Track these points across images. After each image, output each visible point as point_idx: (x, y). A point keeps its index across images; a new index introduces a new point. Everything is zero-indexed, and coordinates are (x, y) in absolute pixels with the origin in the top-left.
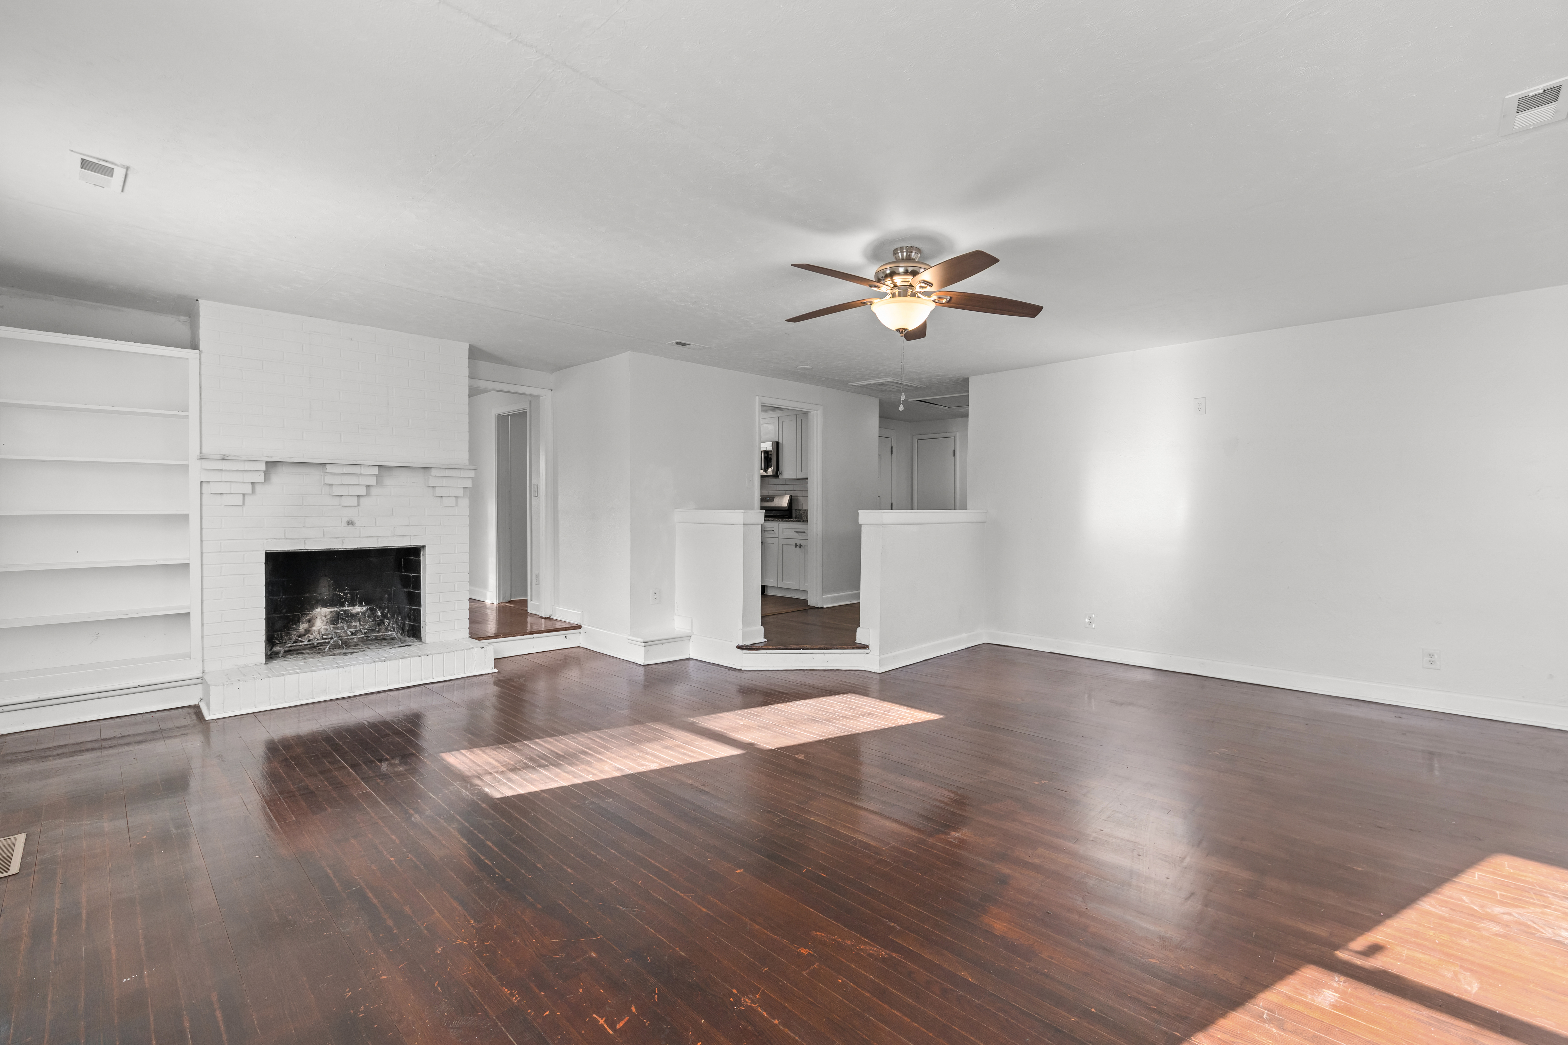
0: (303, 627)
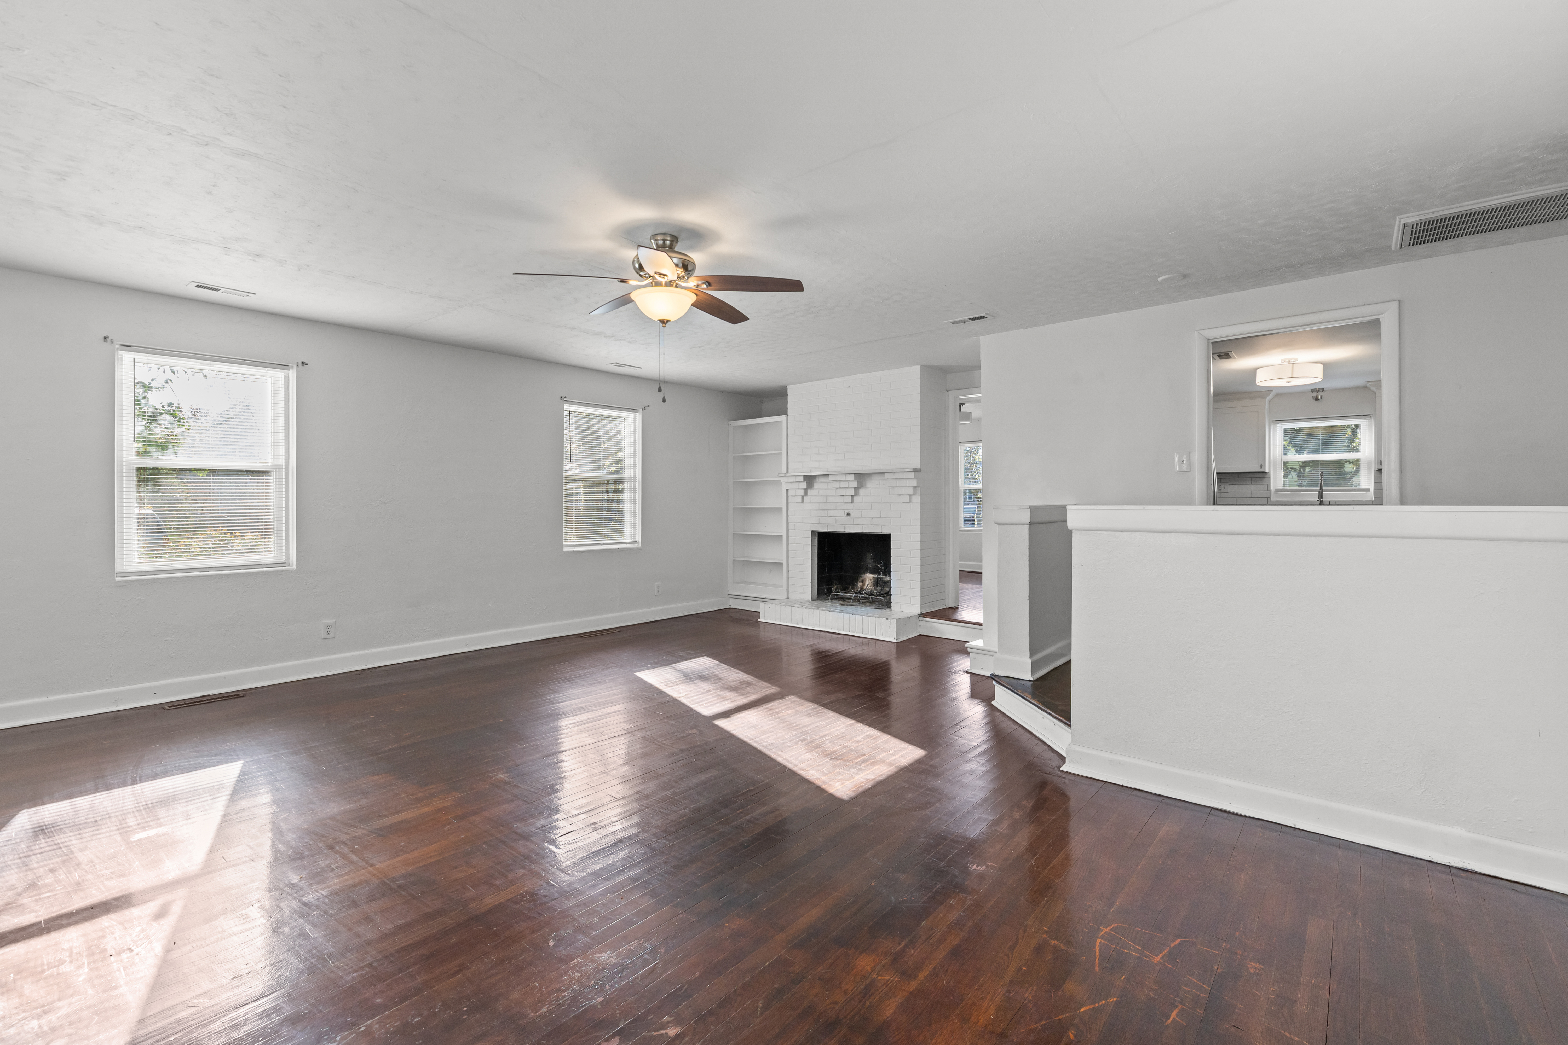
0: (860, 584)
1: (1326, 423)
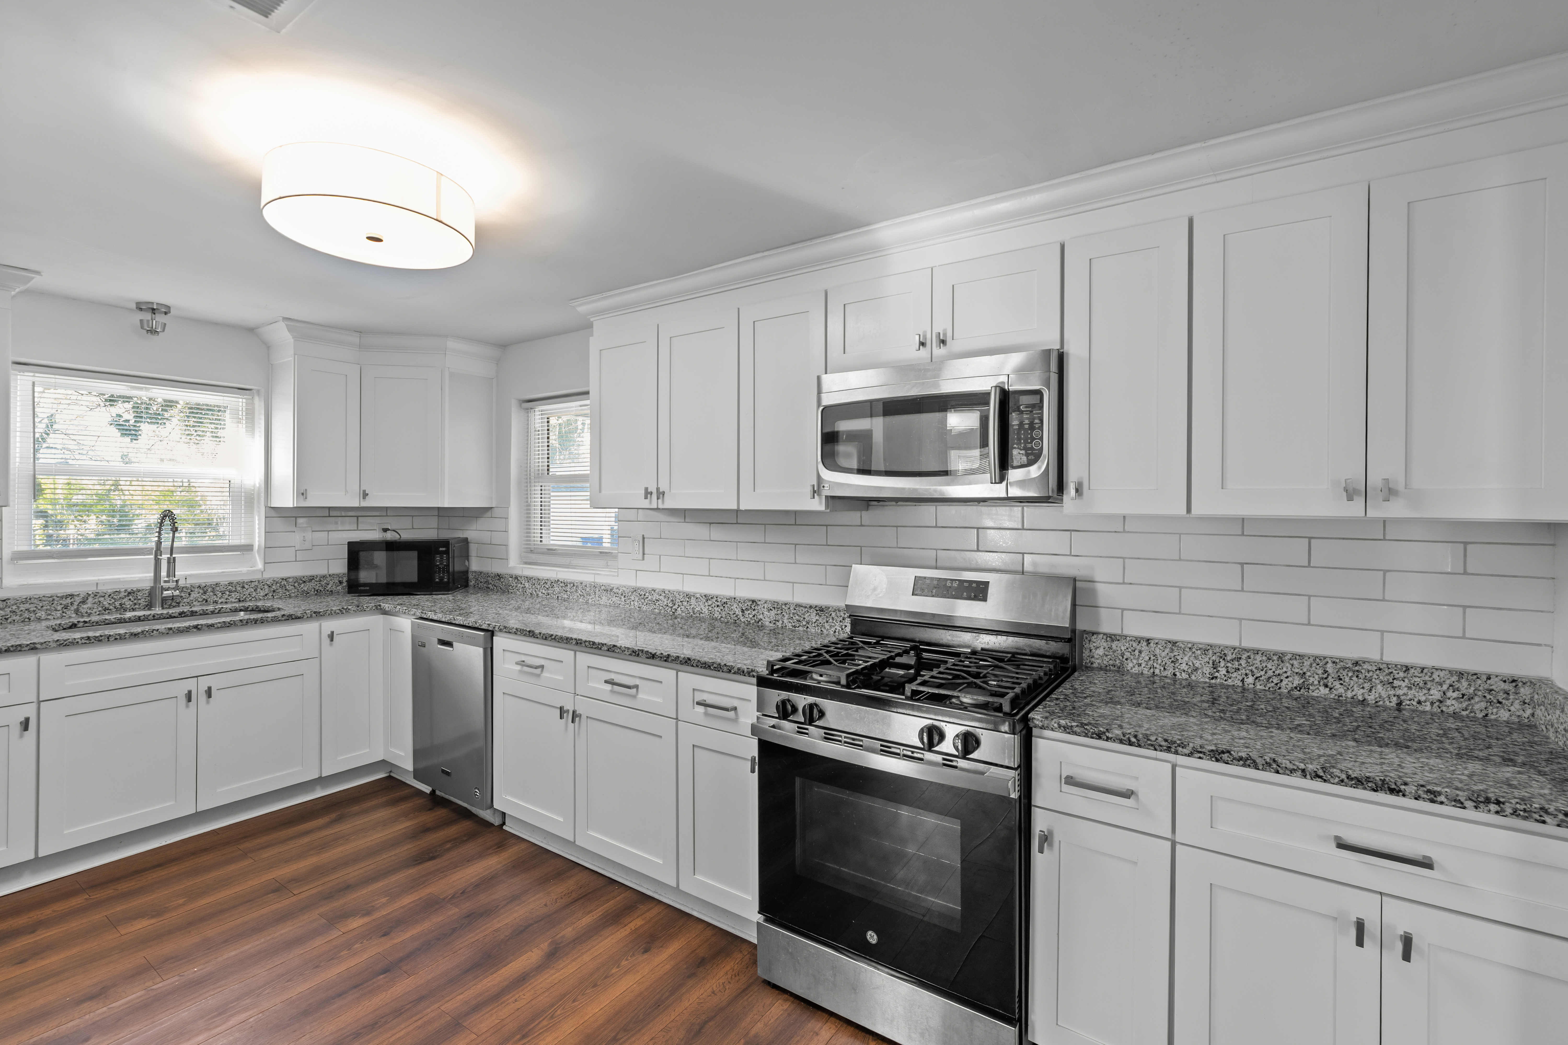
1: (151, 392)
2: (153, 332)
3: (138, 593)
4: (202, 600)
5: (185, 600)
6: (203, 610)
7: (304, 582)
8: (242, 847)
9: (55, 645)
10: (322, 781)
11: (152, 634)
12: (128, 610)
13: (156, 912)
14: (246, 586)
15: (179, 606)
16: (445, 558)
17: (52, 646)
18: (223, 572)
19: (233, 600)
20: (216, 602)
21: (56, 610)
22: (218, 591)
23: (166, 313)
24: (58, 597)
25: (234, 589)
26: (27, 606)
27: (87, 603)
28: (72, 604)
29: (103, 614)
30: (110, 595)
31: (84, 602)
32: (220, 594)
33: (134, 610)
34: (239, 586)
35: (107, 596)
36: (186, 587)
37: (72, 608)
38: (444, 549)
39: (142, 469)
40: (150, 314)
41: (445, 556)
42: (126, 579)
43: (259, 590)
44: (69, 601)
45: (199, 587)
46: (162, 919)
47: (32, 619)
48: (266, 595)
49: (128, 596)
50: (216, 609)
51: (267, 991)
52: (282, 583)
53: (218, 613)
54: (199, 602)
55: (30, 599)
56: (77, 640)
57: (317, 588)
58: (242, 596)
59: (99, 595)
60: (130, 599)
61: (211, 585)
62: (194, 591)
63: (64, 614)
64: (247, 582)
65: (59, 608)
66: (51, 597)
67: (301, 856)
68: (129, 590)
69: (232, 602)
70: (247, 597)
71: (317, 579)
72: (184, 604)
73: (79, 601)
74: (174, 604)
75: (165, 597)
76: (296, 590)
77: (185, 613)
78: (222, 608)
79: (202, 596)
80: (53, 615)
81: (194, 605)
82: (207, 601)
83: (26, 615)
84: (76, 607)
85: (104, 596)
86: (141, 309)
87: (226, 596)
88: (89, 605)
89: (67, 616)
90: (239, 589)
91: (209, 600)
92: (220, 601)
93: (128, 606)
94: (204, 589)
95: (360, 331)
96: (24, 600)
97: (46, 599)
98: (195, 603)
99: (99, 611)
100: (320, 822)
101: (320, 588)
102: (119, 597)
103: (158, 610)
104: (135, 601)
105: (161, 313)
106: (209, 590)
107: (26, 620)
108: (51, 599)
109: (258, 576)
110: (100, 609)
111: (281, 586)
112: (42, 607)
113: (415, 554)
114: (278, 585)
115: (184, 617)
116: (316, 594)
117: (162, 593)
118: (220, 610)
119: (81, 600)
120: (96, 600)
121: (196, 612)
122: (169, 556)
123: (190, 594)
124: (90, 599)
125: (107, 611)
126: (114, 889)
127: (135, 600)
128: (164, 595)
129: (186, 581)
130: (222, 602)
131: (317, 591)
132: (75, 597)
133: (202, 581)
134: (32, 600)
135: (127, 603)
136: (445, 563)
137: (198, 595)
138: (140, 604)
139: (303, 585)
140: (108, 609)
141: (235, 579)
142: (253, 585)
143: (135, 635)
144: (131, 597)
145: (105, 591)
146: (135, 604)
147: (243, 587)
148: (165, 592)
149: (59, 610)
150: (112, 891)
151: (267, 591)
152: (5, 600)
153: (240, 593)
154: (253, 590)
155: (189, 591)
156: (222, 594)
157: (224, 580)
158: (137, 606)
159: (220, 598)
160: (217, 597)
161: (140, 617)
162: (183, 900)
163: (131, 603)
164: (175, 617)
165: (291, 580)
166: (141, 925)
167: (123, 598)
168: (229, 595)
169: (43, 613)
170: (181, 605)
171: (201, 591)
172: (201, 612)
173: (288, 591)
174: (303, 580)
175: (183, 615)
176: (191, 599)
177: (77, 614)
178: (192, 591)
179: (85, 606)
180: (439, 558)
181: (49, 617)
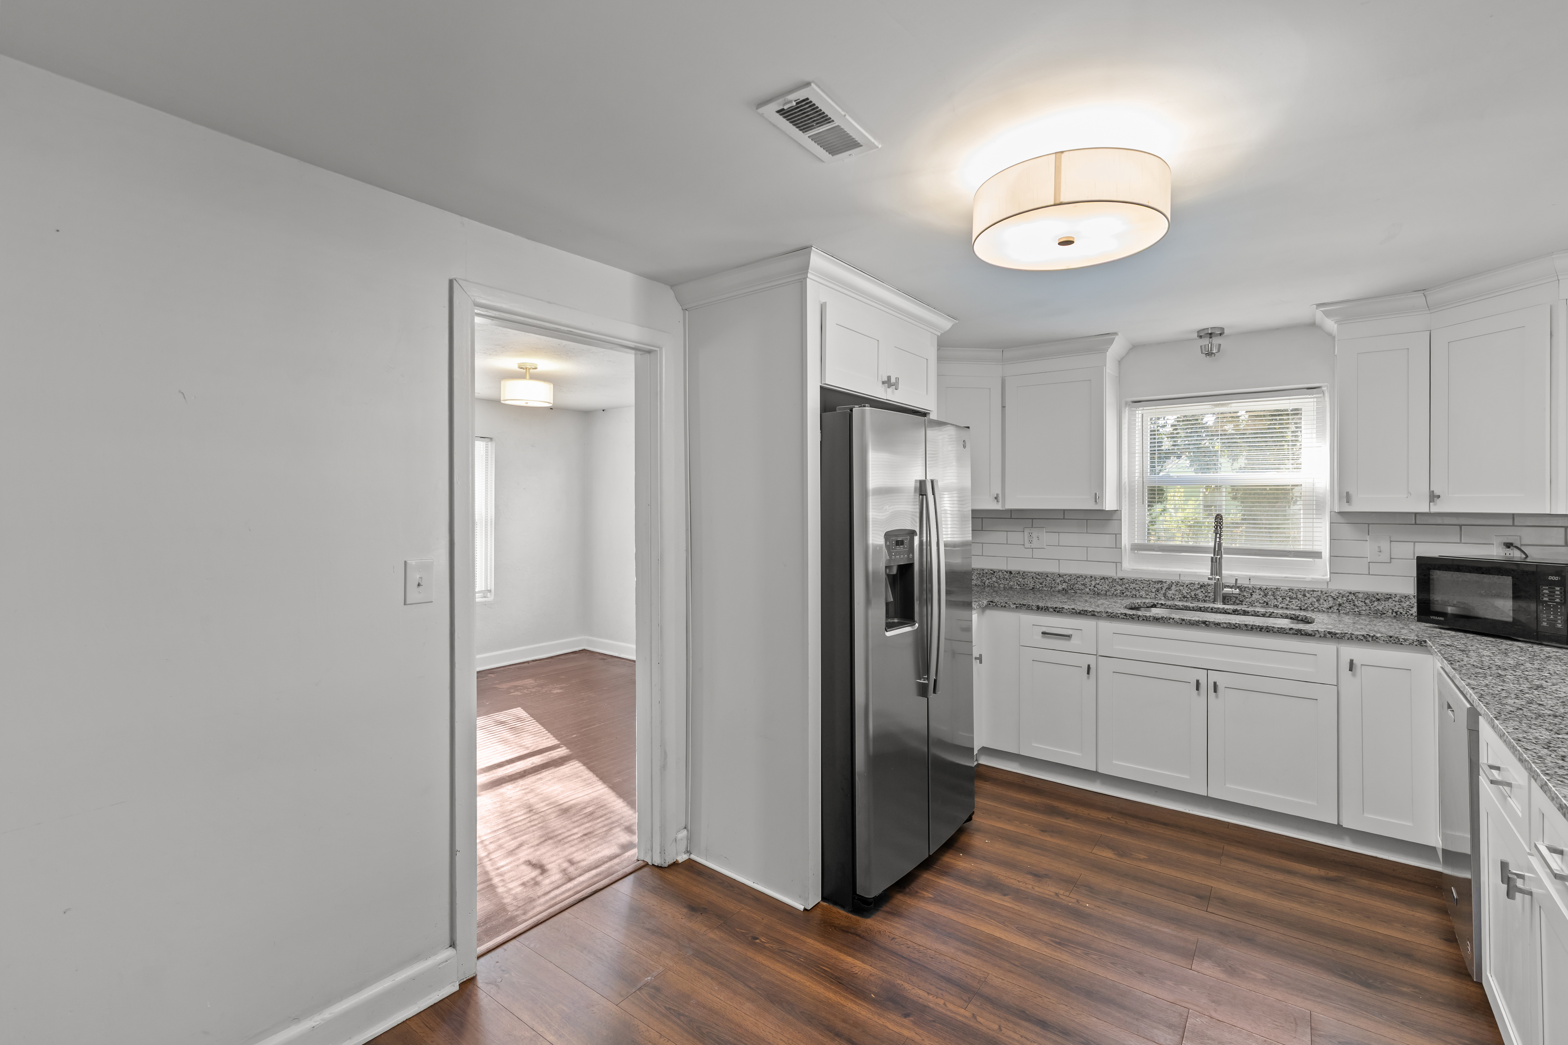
1: (1231, 407)
2: (1210, 354)
3: (1209, 587)
4: (1263, 602)
5: (1247, 600)
6: (1255, 611)
7: (1379, 600)
8: (1227, 847)
9: (1105, 616)
10: (1337, 829)
11: (1169, 621)
12: (1201, 601)
13: (1122, 852)
14: (1308, 595)
15: (1242, 604)
16: (1558, 593)
17: (1104, 616)
18: (1286, 577)
19: (1294, 607)
20: (1276, 606)
21: (1152, 592)
22: (1278, 595)
23: (1221, 334)
24: (1153, 582)
25: (1294, 596)
26: (1134, 585)
27: (1171, 590)
28: (1161, 588)
29: (1182, 600)
30: (1187, 585)
31: (1169, 588)
32: (1281, 599)
33: (1205, 601)
34: (1300, 593)
35: (1185, 586)
36: (1248, 587)
37: (1162, 592)
38: (1556, 578)
39: (1219, 476)
40: (1208, 339)
41: (1558, 589)
42: (1201, 574)
43: (1322, 601)
44: (1159, 586)
45: (1260, 589)
46: (1119, 859)
47: (1137, 596)
48: (1330, 608)
49: (1200, 588)
50: (1266, 612)
51: (1094, 957)
52: (1350, 598)
53: (1269, 617)
54: (1260, 603)
55: (1136, 581)
56: (1118, 615)
57: (1396, 609)
58: (1303, 604)
59: (1179, 584)
60: (1202, 591)
61: (1272, 588)
62: (1256, 592)
63: (1157, 596)
64: (1308, 591)
65: (1154, 590)
66: (1148, 581)
67: (1255, 887)
68: (1201, 583)
69: (1292, 609)
70: (1308, 606)
71: (1397, 599)
72: (1246, 603)
73: (1166, 587)
74: (1238, 602)
75: (1225, 593)
76: (1367, 608)
77: (1238, 611)
78: (1273, 612)
79: (1263, 598)
80: (1150, 596)
81: (1256, 606)
82: (1267, 604)
83: (1134, 592)
84: (1164, 592)
85: (1183, 586)
86: (1201, 337)
87: (1287, 602)
88: (1173, 592)
89: (1159, 598)
90: (1300, 596)
91: (1269, 603)
92: (1280, 606)
93: (1201, 597)
94: (1265, 592)
95: (1423, 290)
96: (1132, 581)
97: (1146, 582)
98: (1256, 604)
99: (1180, 598)
100: (1314, 871)
101: (1401, 610)
102: (1194, 588)
103: (1220, 605)
104: (1206, 594)
105: (1217, 335)
106: (1270, 593)
107: (1134, 596)
108: (1148, 582)
109: (1324, 587)
110: (1180, 596)
111: (1348, 601)
112: (1143, 588)
113: (1508, 581)
114: (1345, 598)
115: (1237, 614)
116: (1395, 616)
117: (1223, 589)
118: (1271, 614)
119: (1168, 587)
120: (1178, 588)
121: (1248, 612)
122: (1212, 555)
123: (1251, 595)
124: (1174, 587)
125: (1186, 599)
126: (1126, 822)
127: (1206, 592)
128: (1224, 592)
129: (1250, 581)
130: (1282, 608)
131: (1396, 612)
132: (1163, 583)
133: (1264, 584)
134: (1137, 582)
135: (1200, 594)
136: (1558, 600)
137: (1259, 597)
138: (1210, 597)
139: (1376, 604)
140: (1186, 597)
141: (1296, 586)
142: (1315, 594)
143: (1157, 619)
144: (1202, 590)
145: (1184, 582)
146: (1206, 596)
147: (1305, 595)
148: (1225, 589)
149: (1153, 592)
150: (1124, 822)
151: (1331, 603)
152: (1122, 579)
153: (1301, 601)
154: (1315, 600)
155: (1251, 591)
156: (1283, 599)
157: (1285, 586)
158: (1207, 599)
159: (1280, 603)
160: (1278, 602)
161: (1201, 608)
162: (1145, 857)
163: (1203, 595)
164: (1229, 613)
165: (1360, 595)
166: (1107, 855)
167: (1197, 590)
168: (1290, 602)
169: (1144, 593)
170: (1244, 603)
171: (1262, 593)
172: (1253, 613)
173: (1358, 607)
174: (1378, 598)
175: (1236, 613)
176: (1253, 599)
177: (1165, 597)
178: (1253, 592)
179: (1170, 592)
180: (1547, 591)
181: (1147, 596)
